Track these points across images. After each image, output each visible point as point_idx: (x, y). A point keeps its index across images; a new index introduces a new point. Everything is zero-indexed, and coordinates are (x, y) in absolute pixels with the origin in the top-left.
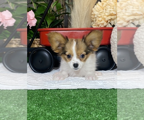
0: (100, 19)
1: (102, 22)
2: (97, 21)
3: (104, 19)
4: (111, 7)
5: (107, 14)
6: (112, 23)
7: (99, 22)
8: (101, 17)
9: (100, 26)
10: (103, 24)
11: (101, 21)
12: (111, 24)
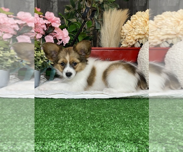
0: (129, 37)
1: (131, 41)
2: (126, 39)
3: (133, 38)
4: (140, 27)
5: (135, 33)
6: (141, 41)
7: (128, 40)
8: (130, 35)
9: (129, 44)
10: (132, 42)
11: (130, 39)
12: (139, 42)
